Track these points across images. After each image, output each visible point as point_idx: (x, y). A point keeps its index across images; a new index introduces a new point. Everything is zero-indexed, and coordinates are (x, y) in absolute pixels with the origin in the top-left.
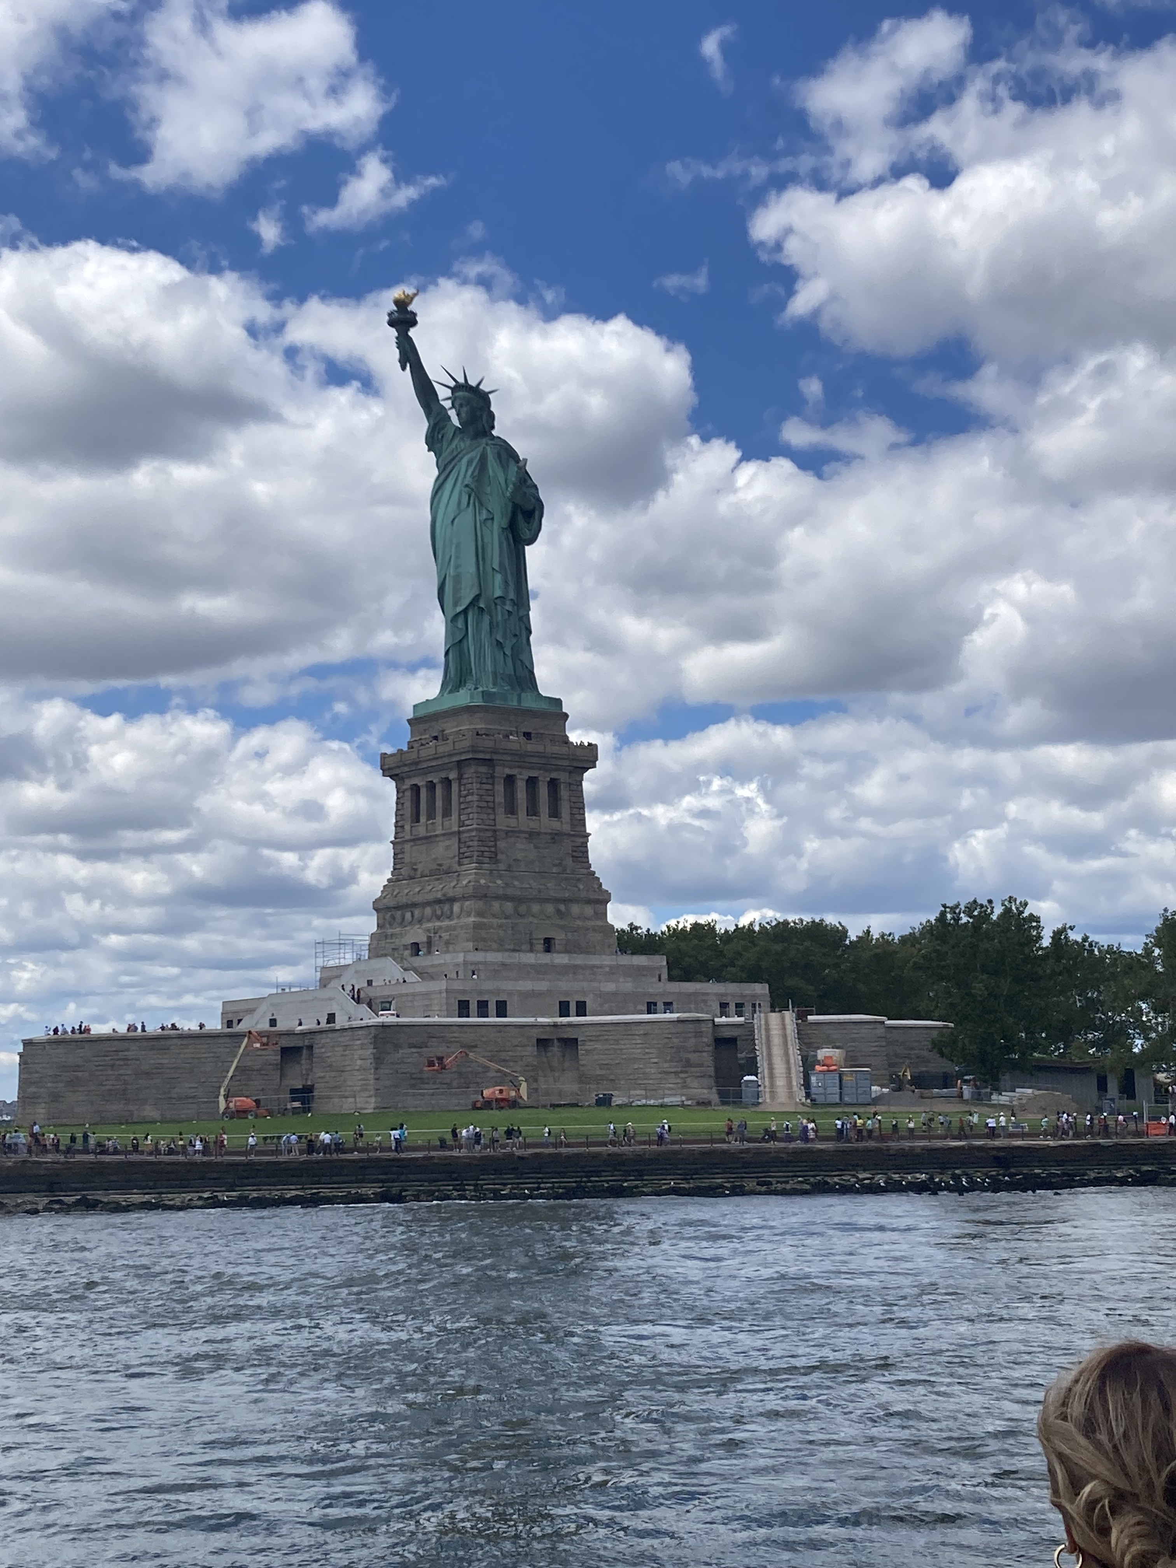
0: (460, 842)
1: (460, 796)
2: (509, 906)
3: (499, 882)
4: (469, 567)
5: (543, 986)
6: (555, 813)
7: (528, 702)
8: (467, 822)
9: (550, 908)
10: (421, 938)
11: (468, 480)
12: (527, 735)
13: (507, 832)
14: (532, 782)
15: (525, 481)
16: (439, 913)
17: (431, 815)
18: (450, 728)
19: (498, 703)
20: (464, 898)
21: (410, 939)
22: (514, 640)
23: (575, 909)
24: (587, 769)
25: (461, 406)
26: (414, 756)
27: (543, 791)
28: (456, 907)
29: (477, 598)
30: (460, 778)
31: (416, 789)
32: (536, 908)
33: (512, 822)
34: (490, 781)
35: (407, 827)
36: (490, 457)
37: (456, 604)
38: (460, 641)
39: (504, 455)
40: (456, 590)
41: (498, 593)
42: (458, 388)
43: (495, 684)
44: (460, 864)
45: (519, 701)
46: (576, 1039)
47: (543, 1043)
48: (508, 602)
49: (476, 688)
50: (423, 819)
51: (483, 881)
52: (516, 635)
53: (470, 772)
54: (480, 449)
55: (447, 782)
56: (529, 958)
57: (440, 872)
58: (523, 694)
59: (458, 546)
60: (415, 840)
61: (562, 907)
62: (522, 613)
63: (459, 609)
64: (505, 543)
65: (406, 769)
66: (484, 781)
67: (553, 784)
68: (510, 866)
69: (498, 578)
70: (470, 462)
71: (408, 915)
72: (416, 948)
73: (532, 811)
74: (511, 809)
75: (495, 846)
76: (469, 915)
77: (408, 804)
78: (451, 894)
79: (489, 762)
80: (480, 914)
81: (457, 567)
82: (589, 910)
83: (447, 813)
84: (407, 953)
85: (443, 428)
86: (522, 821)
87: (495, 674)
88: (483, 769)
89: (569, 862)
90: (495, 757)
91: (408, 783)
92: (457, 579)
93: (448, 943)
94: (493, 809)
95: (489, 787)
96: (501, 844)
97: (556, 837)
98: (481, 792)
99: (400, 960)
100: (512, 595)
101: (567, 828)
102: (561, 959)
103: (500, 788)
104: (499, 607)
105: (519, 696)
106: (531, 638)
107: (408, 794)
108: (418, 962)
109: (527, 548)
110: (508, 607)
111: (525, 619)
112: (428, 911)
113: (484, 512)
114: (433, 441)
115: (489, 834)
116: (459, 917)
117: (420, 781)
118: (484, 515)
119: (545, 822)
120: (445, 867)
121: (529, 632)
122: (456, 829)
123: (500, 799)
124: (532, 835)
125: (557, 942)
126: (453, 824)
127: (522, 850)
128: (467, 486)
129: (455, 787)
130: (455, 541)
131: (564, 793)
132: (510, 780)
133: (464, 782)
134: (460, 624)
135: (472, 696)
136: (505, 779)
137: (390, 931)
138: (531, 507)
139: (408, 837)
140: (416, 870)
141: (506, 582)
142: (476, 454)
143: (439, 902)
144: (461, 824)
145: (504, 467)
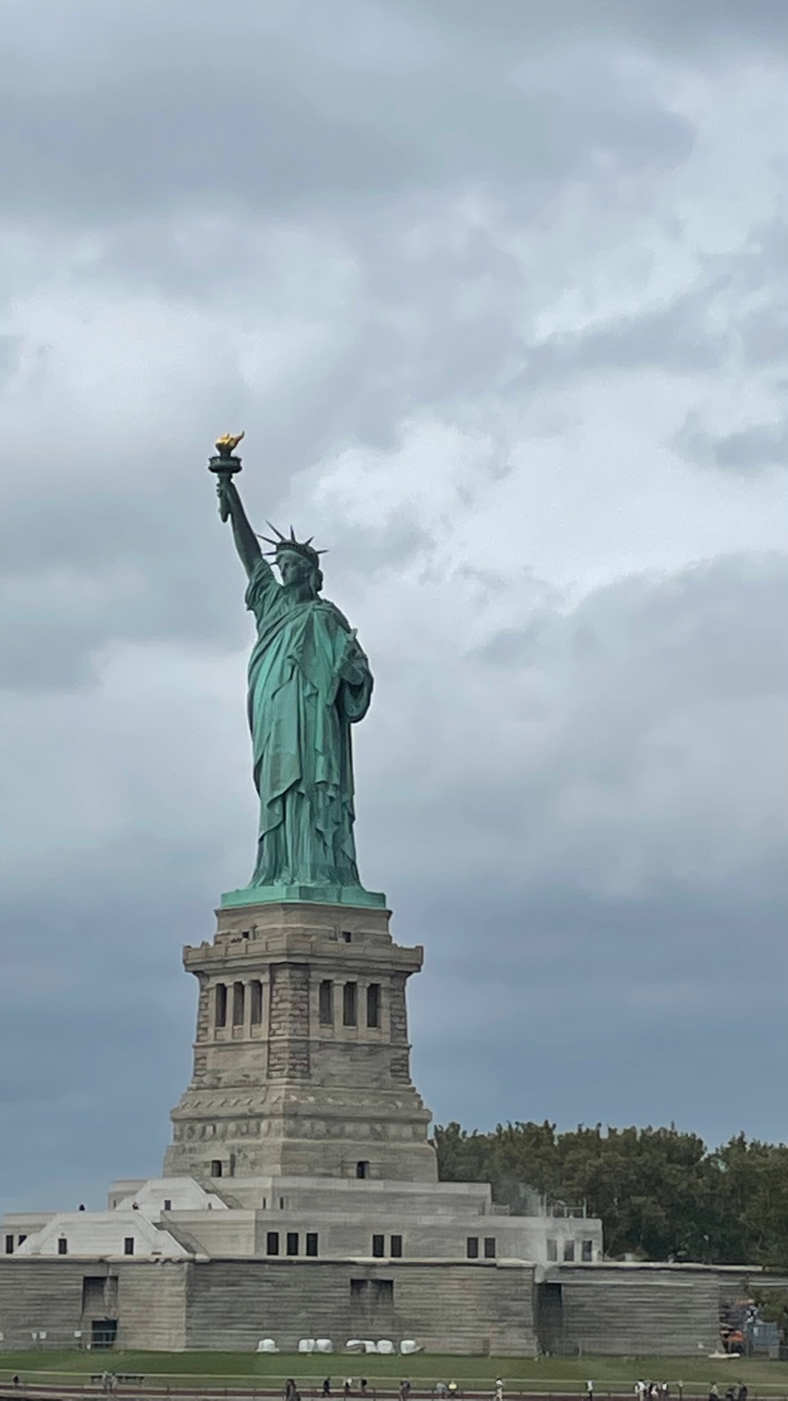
0: (269, 1053)
1: (271, 1002)
2: (321, 1126)
3: (311, 1099)
4: (290, 747)
5: (356, 1218)
6: (373, 1022)
7: (350, 899)
8: (278, 1032)
9: (365, 1128)
10: (224, 1157)
11: (292, 651)
12: (348, 936)
13: (321, 1043)
14: (350, 988)
15: (354, 652)
16: (244, 1129)
17: (238, 1020)
18: (263, 924)
19: (317, 900)
20: (272, 1115)
21: (210, 1156)
22: (335, 828)
23: (393, 1129)
24: (410, 973)
25: (286, 565)
26: (221, 951)
27: (362, 998)
28: (264, 1125)
29: (297, 783)
30: (272, 982)
31: (222, 989)
32: (349, 1128)
33: (327, 1032)
34: (305, 987)
35: (211, 1031)
36: (317, 626)
37: (274, 787)
38: (278, 827)
39: (332, 623)
40: (275, 772)
41: (320, 777)
42: (282, 545)
43: (313, 878)
44: (269, 1077)
45: (339, 898)
46: (391, 1282)
47: (357, 1284)
48: (331, 787)
49: (293, 882)
50: (229, 1022)
51: (294, 1098)
52: (337, 823)
53: (283, 976)
54: (305, 616)
55: (257, 985)
56: (342, 1185)
57: (246, 1084)
58: (344, 888)
59: (278, 724)
60: (220, 1046)
61: (378, 1127)
62: (346, 798)
63: (277, 793)
64: (330, 722)
65: (213, 966)
66: (299, 986)
67: (374, 990)
68: (322, 1081)
69: (321, 759)
70: (294, 631)
71: (210, 1129)
72: (217, 1167)
73: (350, 1020)
74: (326, 1017)
75: (308, 1059)
76: (278, 1132)
77: (212, 1005)
78: (258, 1111)
79: (305, 967)
80: (289, 1134)
81: (277, 746)
82: (407, 1131)
83: (256, 1019)
84: (208, 1171)
85: (267, 586)
86: (339, 1031)
87: (314, 867)
88: (298, 974)
89: (388, 1076)
90: (310, 961)
91: (213, 982)
92: (276, 759)
93: (253, 1163)
94: (308, 1017)
95: (305, 993)
96: (314, 1057)
97: (374, 1049)
98: (295, 999)
99: (200, 1179)
100: (336, 780)
101: (386, 1039)
102: (376, 1186)
103: (315, 994)
104: (321, 793)
105: (340, 892)
106: (355, 825)
107: (213, 993)
108: (221, 1183)
109: (353, 725)
110: (331, 793)
111: (348, 805)
112: (232, 1126)
113: (308, 687)
114: (253, 600)
115: (303, 1045)
116: (267, 1135)
117: (228, 982)
118: (308, 690)
119: (363, 1033)
120: (252, 1079)
121: (352, 818)
122: (266, 1038)
123: (315, 1007)
124: (349, 1047)
125: (371, 1166)
126: (262, 1031)
127: (337, 1064)
128: (290, 657)
129: (266, 990)
130: (275, 719)
131: (384, 1000)
132: (326, 985)
133: (276, 986)
134: (277, 809)
135: (288, 892)
136: (321, 985)
137: (187, 1146)
138: (359, 682)
139: (211, 1042)
140: (219, 1079)
141: (330, 765)
142: (302, 620)
143: (243, 1117)
144: (272, 1032)
145: (332, 636)
